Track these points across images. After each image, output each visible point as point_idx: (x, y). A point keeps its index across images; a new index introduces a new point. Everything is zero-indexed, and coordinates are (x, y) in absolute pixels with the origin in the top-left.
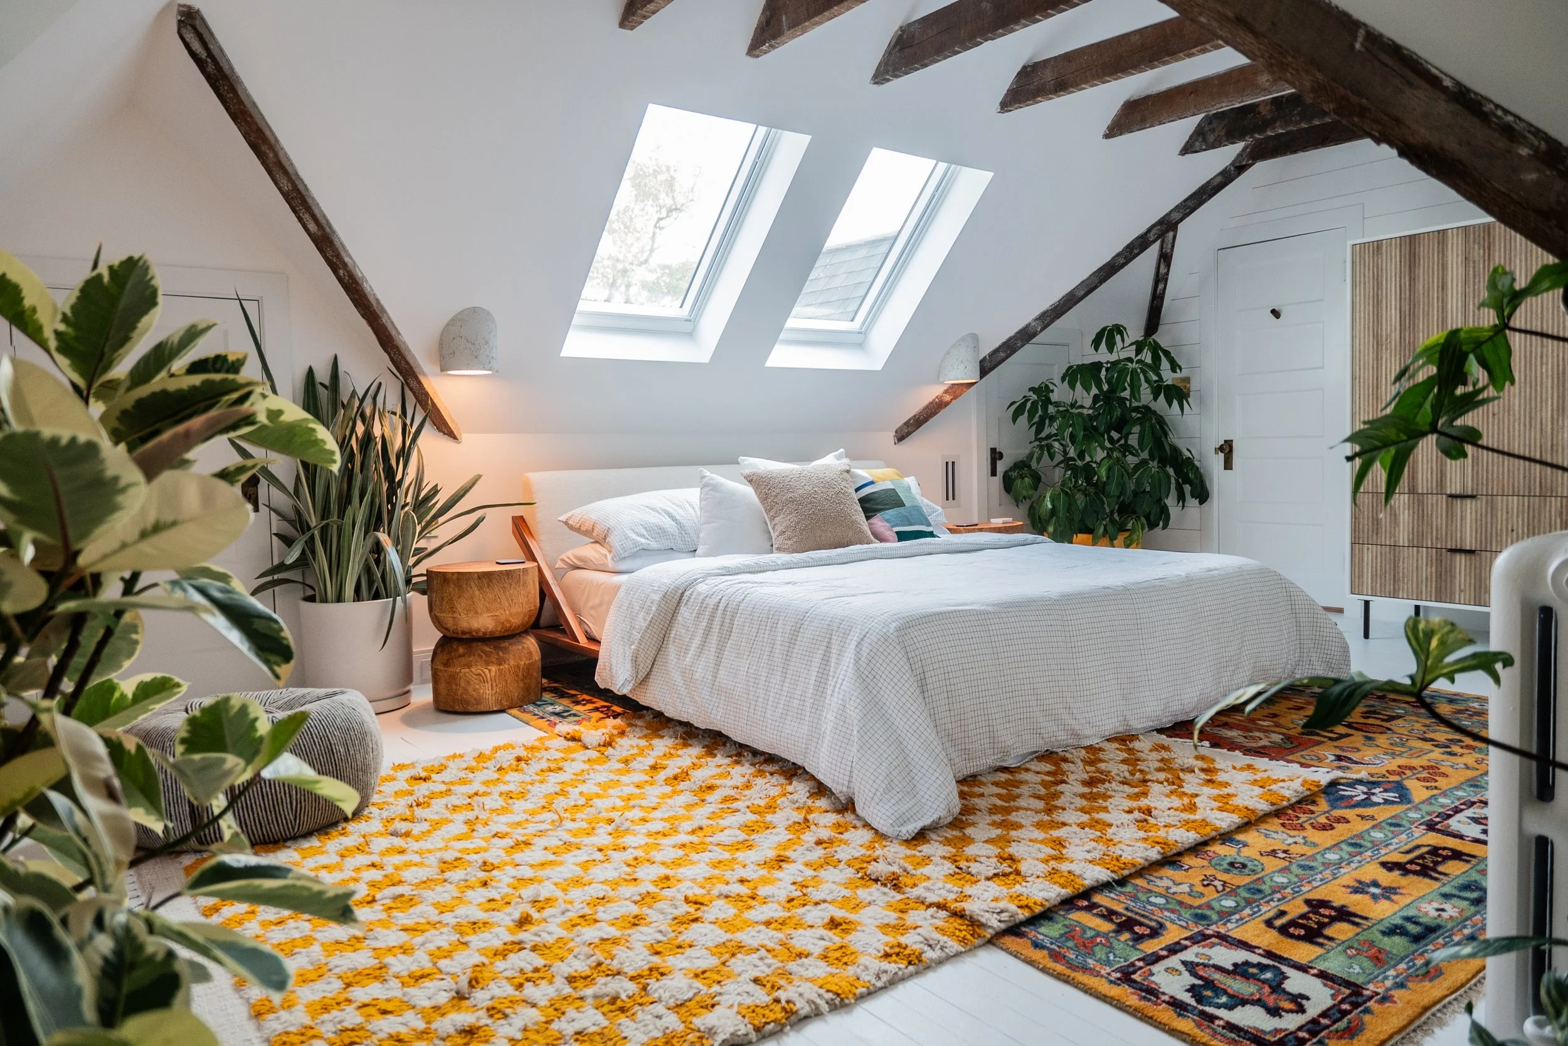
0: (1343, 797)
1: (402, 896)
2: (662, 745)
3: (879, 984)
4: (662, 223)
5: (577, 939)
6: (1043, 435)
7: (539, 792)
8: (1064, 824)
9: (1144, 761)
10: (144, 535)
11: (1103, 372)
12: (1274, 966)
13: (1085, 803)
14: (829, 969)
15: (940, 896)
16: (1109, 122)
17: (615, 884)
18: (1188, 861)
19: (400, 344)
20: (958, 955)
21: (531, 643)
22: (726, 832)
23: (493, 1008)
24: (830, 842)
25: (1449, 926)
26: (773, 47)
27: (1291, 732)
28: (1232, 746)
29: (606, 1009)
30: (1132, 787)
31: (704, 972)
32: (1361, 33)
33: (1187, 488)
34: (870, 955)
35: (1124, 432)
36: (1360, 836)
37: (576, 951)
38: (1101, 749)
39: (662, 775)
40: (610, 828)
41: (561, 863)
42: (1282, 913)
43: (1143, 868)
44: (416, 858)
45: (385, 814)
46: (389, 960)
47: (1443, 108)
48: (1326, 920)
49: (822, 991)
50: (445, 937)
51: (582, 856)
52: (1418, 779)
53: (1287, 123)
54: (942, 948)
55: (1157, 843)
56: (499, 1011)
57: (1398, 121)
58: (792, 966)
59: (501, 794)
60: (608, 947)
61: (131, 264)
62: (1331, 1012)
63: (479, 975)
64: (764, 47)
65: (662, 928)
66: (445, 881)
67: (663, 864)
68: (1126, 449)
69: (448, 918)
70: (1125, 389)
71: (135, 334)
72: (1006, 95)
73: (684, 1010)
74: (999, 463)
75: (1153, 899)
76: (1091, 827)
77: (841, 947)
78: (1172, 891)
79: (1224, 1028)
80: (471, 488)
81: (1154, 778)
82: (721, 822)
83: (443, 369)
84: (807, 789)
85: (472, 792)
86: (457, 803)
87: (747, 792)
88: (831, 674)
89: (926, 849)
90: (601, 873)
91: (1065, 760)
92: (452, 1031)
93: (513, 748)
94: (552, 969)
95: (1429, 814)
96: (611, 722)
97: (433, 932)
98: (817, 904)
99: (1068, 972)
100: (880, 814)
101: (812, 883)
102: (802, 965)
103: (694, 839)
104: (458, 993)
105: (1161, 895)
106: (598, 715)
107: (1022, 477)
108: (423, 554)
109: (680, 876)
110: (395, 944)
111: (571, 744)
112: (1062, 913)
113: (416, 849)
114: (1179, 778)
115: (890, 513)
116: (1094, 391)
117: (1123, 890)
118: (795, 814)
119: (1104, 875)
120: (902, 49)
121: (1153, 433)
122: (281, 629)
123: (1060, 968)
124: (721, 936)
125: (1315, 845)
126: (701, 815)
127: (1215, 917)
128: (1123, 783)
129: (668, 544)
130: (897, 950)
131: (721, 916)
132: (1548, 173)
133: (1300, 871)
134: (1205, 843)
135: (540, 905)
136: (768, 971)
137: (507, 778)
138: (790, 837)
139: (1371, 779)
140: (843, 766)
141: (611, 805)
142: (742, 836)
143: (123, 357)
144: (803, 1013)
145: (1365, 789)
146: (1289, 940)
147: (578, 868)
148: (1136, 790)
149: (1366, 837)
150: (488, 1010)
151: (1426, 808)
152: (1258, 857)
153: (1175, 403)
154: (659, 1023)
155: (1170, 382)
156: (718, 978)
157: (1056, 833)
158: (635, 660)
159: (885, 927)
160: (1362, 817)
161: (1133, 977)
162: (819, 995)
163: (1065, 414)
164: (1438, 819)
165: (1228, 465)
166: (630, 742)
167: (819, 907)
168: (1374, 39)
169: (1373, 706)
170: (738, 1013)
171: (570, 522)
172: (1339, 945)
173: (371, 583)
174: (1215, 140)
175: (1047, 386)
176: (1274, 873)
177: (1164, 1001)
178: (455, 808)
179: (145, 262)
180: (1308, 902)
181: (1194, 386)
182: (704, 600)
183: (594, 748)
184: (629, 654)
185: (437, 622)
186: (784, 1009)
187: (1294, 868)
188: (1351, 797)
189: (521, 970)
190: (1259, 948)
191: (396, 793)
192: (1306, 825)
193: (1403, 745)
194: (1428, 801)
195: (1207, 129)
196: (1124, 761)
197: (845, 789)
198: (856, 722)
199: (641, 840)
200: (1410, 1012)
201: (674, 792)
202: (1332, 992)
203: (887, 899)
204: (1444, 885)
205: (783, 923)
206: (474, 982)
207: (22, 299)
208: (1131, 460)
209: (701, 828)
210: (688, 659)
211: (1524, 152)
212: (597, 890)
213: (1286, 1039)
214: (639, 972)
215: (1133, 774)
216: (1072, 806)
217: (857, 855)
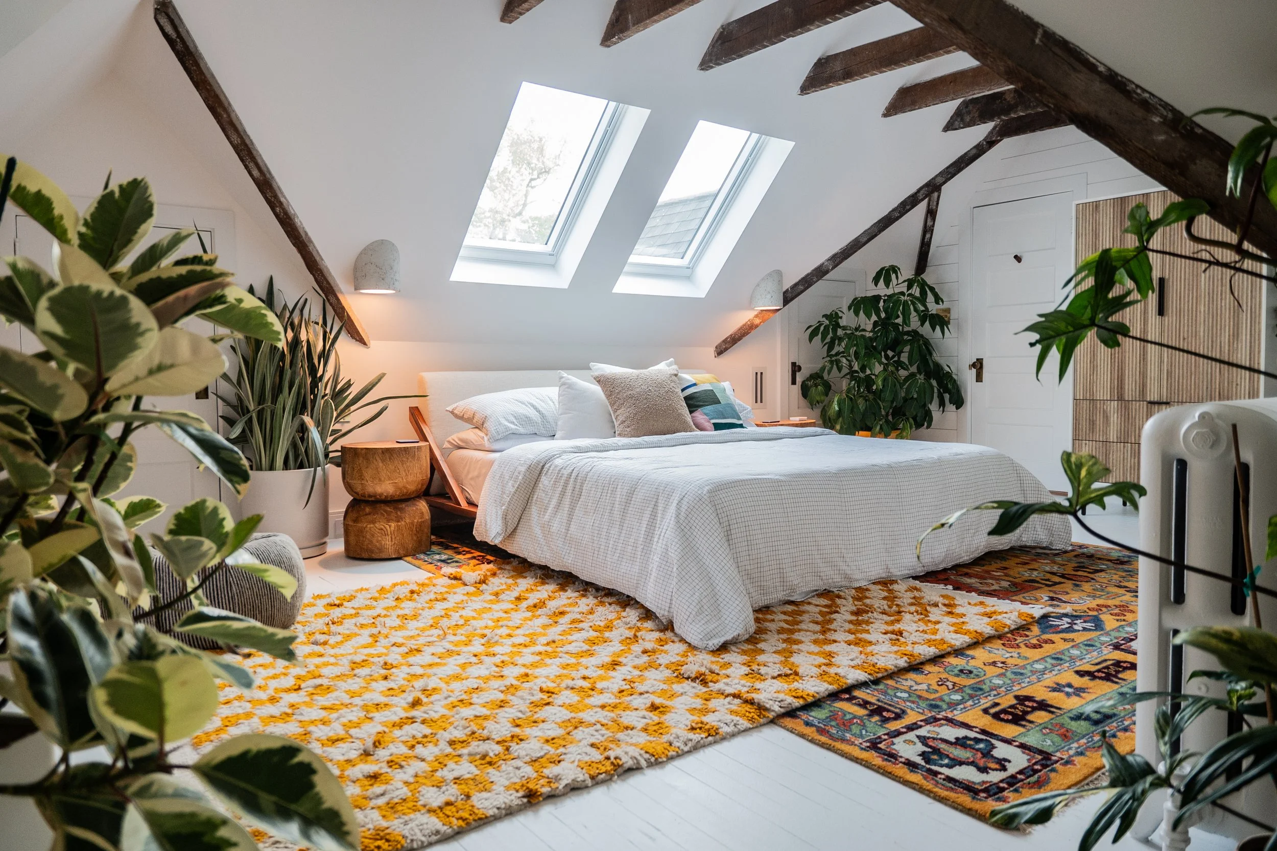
0: (1051, 626)
1: (321, 685)
2: (525, 583)
3: (686, 749)
4: (533, 183)
5: (457, 716)
6: (833, 352)
7: (428, 616)
8: (835, 641)
9: (900, 598)
10: (151, 372)
11: (881, 304)
12: (986, 740)
13: (852, 626)
14: (648, 738)
15: (736, 689)
16: (886, 104)
17: (487, 679)
18: (928, 668)
19: (322, 267)
20: (746, 730)
21: (423, 506)
22: (574, 644)
23: (392, 761)
24: (654, 651)
25: (1122, 714)
26: (621, 39)
27: (1016, 580)
28: (970, 589)
29: (477, 763)
30: (889, 616)
31: (553, 739)
32: (1040, 32)
33: (947, 397)
34: (680, 728)
35: (897, 350)
36: (1062, 653)
37: (456, 724)
38: (867, 590)
39: (524, 604)
40: (483, 641)
41: (445, 664)
42: (997, 704)
43: (893, 673)
44: (332, 660)
45: (307, 629)
46: (312, 728)
47: (1097, 86)
48: (1029, 709)
49: (642, 752)
50: (355, 714)
51: (461, 660)
52: (1111, 614)
53: (1027, 107)
54: (735, 725)
55: (905, 654)
56: (396, 764)
57: (1066, 96)
58: (620, 736)
59: (398, 616)
60: (480, 721)
61: (135, 185)
62: (1026, 770)
63: (382, 739)
64: (614, 39)
65: (522, 709)
66: (355, 675)
67: (524, 665)
68: (899, 364)
69: (357, 701)
70: (898, 317)
71: (135, 238)
72: (805, 81)
73: (537, 764)
74: (798, 375)
75: (899, 694)
76: (856, 644)
77: (659, 723)
78: (913, 688)
79: (944, 780)
80: (377, 383)
81: (907, 610)
82: (570, 637)
83: (357, 288)
84: (637, 614)
85: (375, 615)
86: (364, 622)
87: (590, 616)
88: (658, 525)
89: (727, 657)
90: (474, 671)
91: (839, 597)
92: (360, 776)
93: (408, 584)
94: (437, 736)
95: (1116, 638)
96: (485, 567)
97: (345, 710)
98: (641, 694)
99: (830, 742)
100: (692, 631)
101: (638, 680)
102: (628, 735)
103: (549, 649)
104: (365, 751)
105: (905, 691)
106: (475, 562)
107: (816, 386)
108: (338, 435)
109: (537, 674)
110: (317, 718)
111: (453, 582)
112: (829, 702)
113: (332, 654)
114: (926, 610)
115: (709, 409)
116: (874, 318)
117: (877, 687)
118: (627, 632)
119: (862, 676)
120: (723, 43)
121: (920, 351)
122: (241, 459)
123: (824, 739)
124: (566, 714)
125: (1027, 658)
126: (554, 632)
127: (945, 706)
128: (882, 613)
129: (532, 430)
130: (700, 725)
131: (568, 701)
132: (1173, 135)
133: (1013, 676)
134: (943, 656)
135: (429, 692)
136: (602, 739)
137: (403, 605)
138: (623, 648)
139: (1075, 614)
140: (665, 596)
141: (485, 625)
142: (586, 647)
143: (126, 254)
144: (627, 766)
145: (1069, 621)
146: (1000, 723)
147: (458, 668)
148: (892, 618)
149: (1066, 653)
150: (388, 762)
151: (1114, 634)
152: (982, 666)
153: (938, 328)
154: (518, 772)
155: (934, 312)
156: (564, 743)
157: (828, 648)
158: (505, 518)
159: (692, 710)
160: (1065, 640)
161: (879, 746)
162: (640, 755)
163: (849, 336)
164: (1123, 642)
165: (979, 378)
166: (500, 581)
167: (643, 696)
168: (1049, 36)
169: (1082, 563)
170: (578, 766)
171: (455, 412)
172: (1037, 726)
173: (296, 456)
174: (971, 120)
175: (836, 313)
176: (993, 677)
177: (901, 762)
178: (362, 626)
179: (145, 183)
180: (1017, 697)
181: (953, 315)
182: (560, 471)
183: (472, 585)
184: (500, 513)
185: (349, 487)
186: (612, 763)
187: (1009, 674)
188: (1058, 626)
189: (414, 737)
190: (976, 727)
191: (316, 615)
192: (1022, 645)
193: (1102, 590)
194: (1117, 629)
195: (964, 111)
196: (884, 598)
197: (666, 613)
198: (675, 561)
199: (508, 649)
200: (1086, 771)
201: (534, 616)
202: (1029, 757)
203: (694, 691)
204: (1122, 686)
205: (615, 707)
206: (377, 744)
207: (53, 209)
208: (903, 373)
209: (554, 642)
210: (547, 517)
211: (1157, 119)
212: (472, 683)
213: (990, 788)
214: (504, 738)
215: (890, 607)
216: (842, 629)
217: (674, 660)
